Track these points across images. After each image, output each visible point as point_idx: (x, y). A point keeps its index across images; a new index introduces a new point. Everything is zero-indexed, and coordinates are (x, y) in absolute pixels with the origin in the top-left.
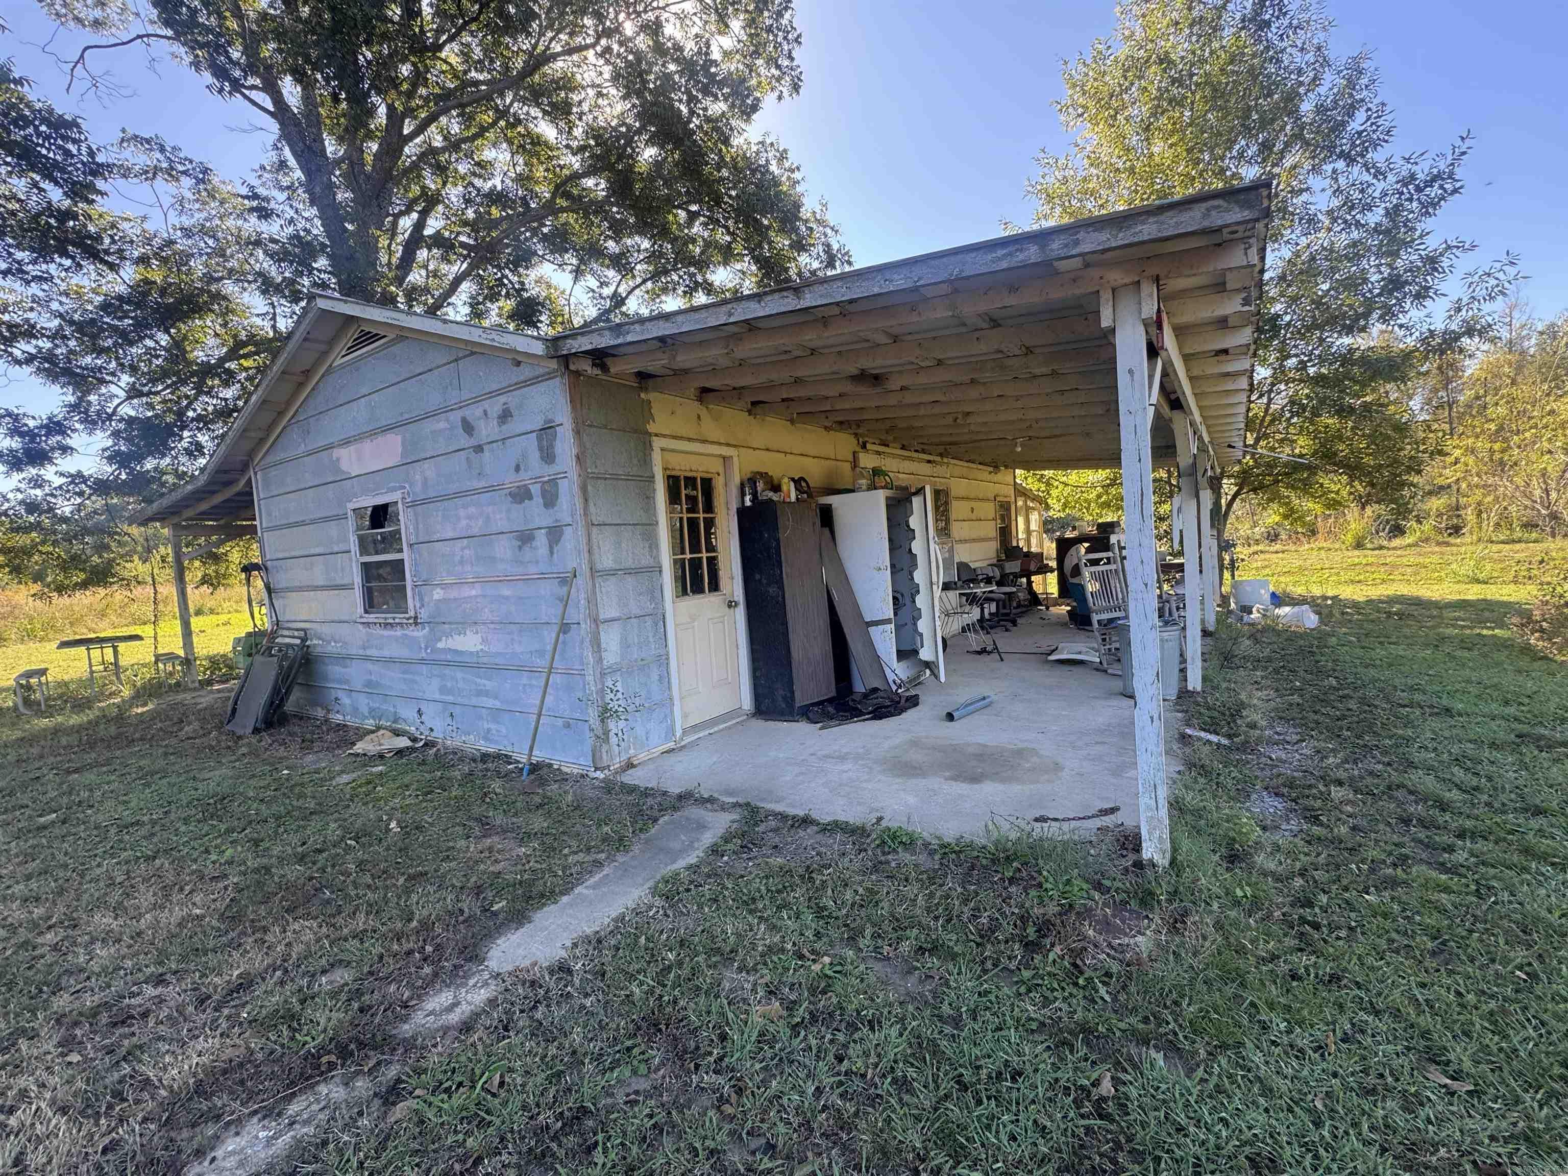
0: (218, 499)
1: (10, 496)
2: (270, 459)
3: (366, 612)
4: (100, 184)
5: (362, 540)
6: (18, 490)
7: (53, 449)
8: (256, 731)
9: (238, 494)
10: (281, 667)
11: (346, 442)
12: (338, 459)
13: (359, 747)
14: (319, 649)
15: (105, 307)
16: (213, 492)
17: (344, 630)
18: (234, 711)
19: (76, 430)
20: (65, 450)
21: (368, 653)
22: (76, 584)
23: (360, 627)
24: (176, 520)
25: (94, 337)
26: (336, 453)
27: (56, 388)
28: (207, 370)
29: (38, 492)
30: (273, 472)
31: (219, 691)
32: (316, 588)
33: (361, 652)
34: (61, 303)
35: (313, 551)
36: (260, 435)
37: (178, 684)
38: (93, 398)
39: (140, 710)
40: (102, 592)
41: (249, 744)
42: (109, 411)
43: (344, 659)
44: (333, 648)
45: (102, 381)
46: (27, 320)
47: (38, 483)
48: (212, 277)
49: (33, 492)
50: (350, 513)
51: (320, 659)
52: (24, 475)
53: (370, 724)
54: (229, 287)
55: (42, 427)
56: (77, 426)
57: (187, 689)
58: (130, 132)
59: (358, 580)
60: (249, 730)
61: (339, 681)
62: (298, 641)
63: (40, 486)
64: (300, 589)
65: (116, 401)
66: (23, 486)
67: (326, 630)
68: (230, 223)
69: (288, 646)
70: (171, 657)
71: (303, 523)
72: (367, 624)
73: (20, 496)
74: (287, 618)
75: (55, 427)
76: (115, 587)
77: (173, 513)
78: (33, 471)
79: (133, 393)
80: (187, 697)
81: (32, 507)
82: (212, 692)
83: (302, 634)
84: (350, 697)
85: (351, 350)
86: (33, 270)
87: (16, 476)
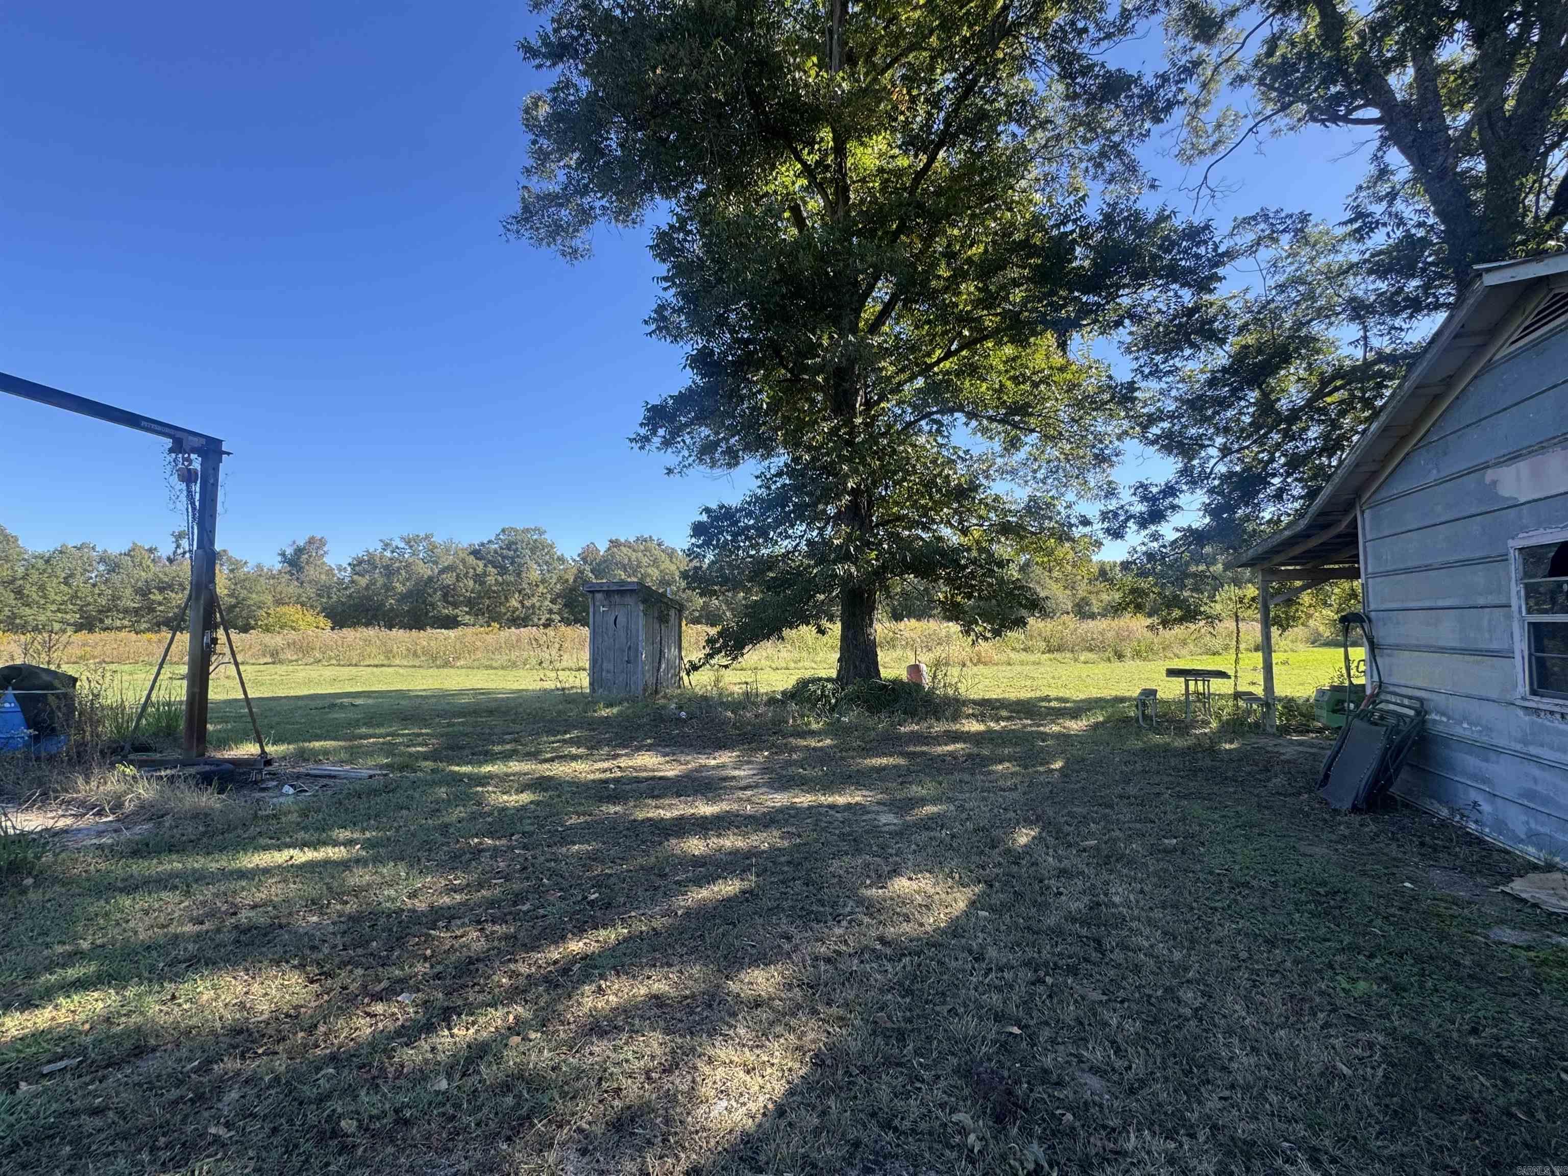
0: (1312, 543)
1: (1138, 549)
2: (1384, 494)
3: (1534, 692)
4: (1220, 271)
5: (1531, 591)
6: (1143, 544)
7: (1166, 509)
8: (1355, 809)
9: (1339, 536)
10: (1390, 741)
11: (1514, 457)
12: (1494, 483)
13: (1518, 886)
14: (1440, 728)
15: (1212, 383)
16: (1309, 536)
17: (1489, 712)
18: (1327, 776)
19: (1181, 492)
20: (1174, 507)
21: (1533, 750)
22: (1175, 619)
23: (1521, 713)
24: (1266, 565)
25: (1202, 409)
26: (1490, 475)
27: (1171, 459)
28: (1294, 415)
29: (1155, 544)
30: (1387, 508)
31: (1300, 743)
32: (1442, 650)
33: (1518, 747)
34: (1178, 389)
35: (1440, 603)
36: (1373, 468)
37: (1257, 725)
38: (1195, 462)
39: (1227, 746)
40: (1193, 627)
41: (1348, 825)
42: (1208, 470)
43: (1488, 750)
44: (1463, 730)
45: (1203, 447)
46: (1158, 409)
47: (1155, 537)
48: (1301, 323)
49: (1151, 544)
50: (1513, 555)
51: (1447, 741)
52: (1147, 532)
53: (1532, 852)
54: (1317, 328)
55: (1160, 492)
56: (1185, 487)
57: (1265, 733)
58: (1240, 218)
59: (1521, 645)
60: (1347, 805)
61: (1475, 777)
62: (1412, 713)
63: (1157, 540)
64: (1417, 648)
65: (1213, 461)
66: (1146, 540)
67: (1458, 705)
68: (1321, 262)
69: (1400, 716)
70: (1250, 697)
71: (1428, 568)
72: (1537, 711)
73: (1144, 548)
74: (1394, 680)
75: (1170, 491)
76: (1202, 623)
77: (1264, 559)
78: (1153, 528)
79: (1225, 451)
80: (1268, 743)
81: (1150, 556)
82: (1292, 742)
83: (1417, 705)
84: (1492, 803)
85: (1528, 330)
86: (1165, 367)
87: (1144, 533)
